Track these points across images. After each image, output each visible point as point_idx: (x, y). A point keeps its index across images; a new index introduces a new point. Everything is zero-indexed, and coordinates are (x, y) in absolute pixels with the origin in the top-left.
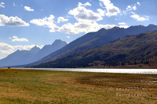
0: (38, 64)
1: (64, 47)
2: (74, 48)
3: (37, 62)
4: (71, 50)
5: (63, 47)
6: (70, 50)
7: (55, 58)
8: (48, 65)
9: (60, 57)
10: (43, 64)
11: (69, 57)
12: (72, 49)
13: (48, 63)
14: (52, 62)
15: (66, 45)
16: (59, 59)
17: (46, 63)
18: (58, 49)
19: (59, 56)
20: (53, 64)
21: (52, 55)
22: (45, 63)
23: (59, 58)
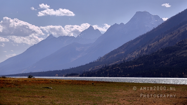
0: (98, 67)
1: (157, 28)
2: (179, 31)
3: (93, 63)
4: (171, 36)
5: (154, 29)
6: (169, 36)
7: (135, 54)
8: (119, 70)
9: (147, 51)
10: (107, 68)
11: (167, 51)
12: (174, 34)
13: (119, 66)
14: (128, 62)
15: (161, 23)
16: (144, 56)
17: (116, 64)
18: (143, 34)
19: (145, 49)
20: (130, 68)
21: (129, 47)
22: (113, 66)
23: (144, 53)
